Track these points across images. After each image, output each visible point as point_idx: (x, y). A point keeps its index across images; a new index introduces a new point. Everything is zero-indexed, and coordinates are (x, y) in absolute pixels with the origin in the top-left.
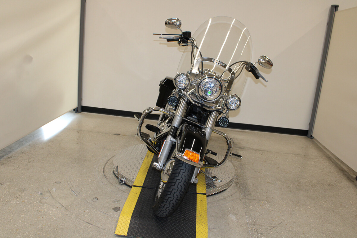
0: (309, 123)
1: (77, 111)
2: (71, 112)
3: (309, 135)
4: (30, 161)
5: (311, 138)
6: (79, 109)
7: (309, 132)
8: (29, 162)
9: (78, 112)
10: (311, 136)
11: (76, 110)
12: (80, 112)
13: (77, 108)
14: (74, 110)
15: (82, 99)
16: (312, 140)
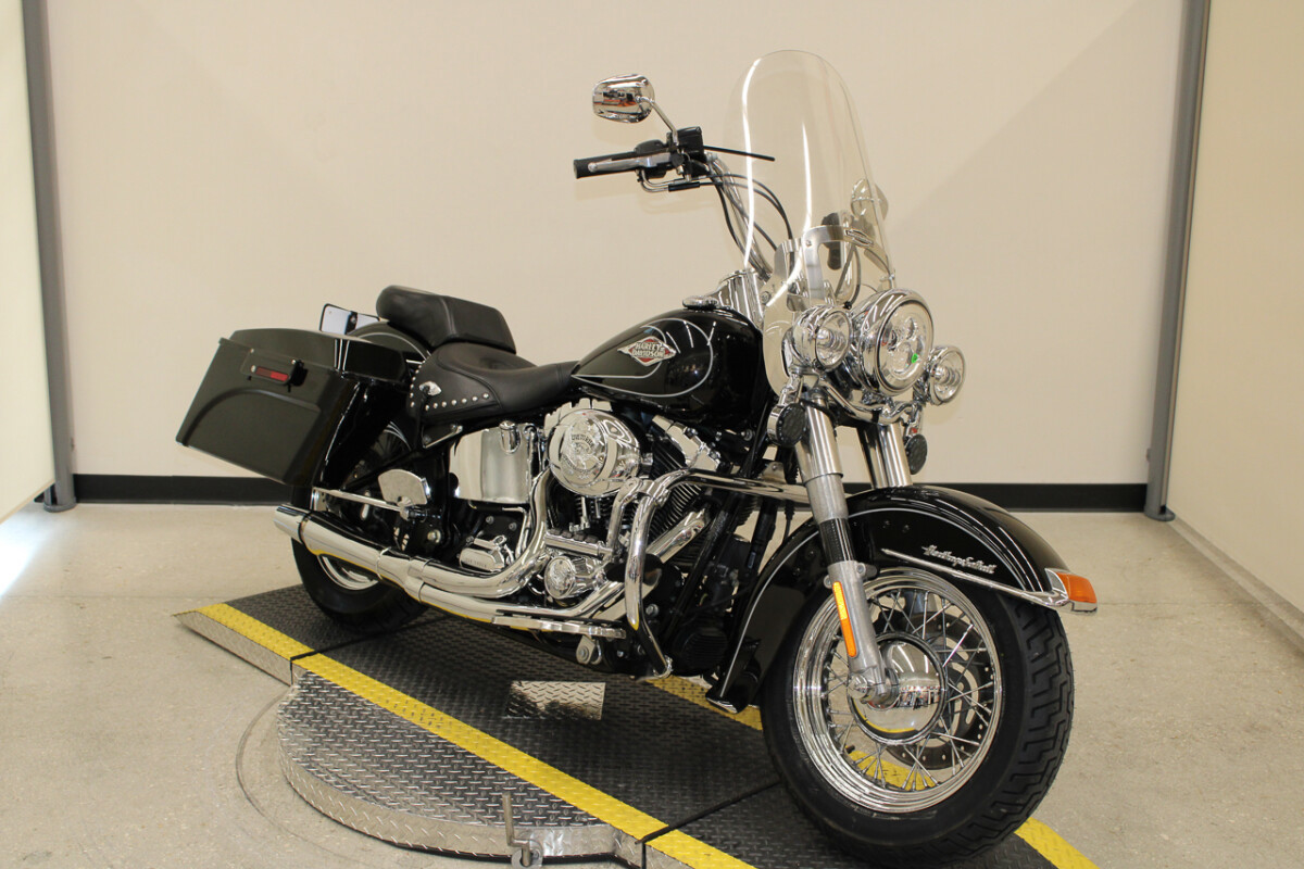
0: (1145, 453)
1: (54, 501)
2: (25, 509)
3: (1152, 504)
5: (1162, 517)
6: (65, 492)
9: (57, 508)
10: (1163, 509)
11: (48, 497)
12: (71, 507)
13: (53, 488)
14: (39, 499)
15: (72, 440)
16: (1170, 527)
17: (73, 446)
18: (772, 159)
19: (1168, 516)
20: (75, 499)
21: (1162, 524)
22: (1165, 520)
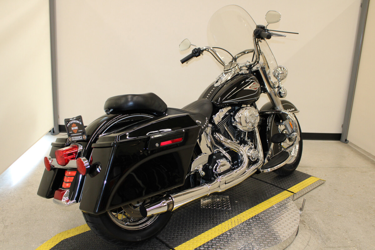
1: (54, 132)
2: (47, 134)
3: (343, 138)
4: (6, 224)
5: (346, 142)
6: (57, 130)
7: (342, 136)
8: (6, 227)
9: (54, 134)
10: (346, 140)
11: (52, 131)
12: (58, 134)
13: (53, 129)
14: (50, 131)
15: (59, 115)
16: (348, 145)
17: (59, 117)
18: (298, 34)
19: (347, 142)
20: (59, 132)
21: (346, 144)
22: (347, 143)
